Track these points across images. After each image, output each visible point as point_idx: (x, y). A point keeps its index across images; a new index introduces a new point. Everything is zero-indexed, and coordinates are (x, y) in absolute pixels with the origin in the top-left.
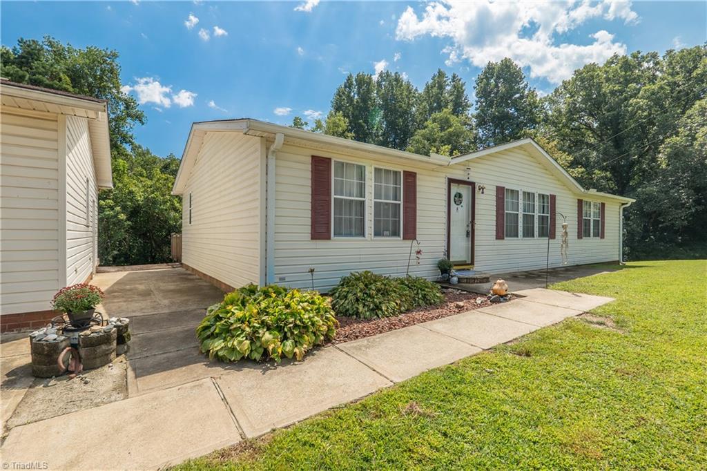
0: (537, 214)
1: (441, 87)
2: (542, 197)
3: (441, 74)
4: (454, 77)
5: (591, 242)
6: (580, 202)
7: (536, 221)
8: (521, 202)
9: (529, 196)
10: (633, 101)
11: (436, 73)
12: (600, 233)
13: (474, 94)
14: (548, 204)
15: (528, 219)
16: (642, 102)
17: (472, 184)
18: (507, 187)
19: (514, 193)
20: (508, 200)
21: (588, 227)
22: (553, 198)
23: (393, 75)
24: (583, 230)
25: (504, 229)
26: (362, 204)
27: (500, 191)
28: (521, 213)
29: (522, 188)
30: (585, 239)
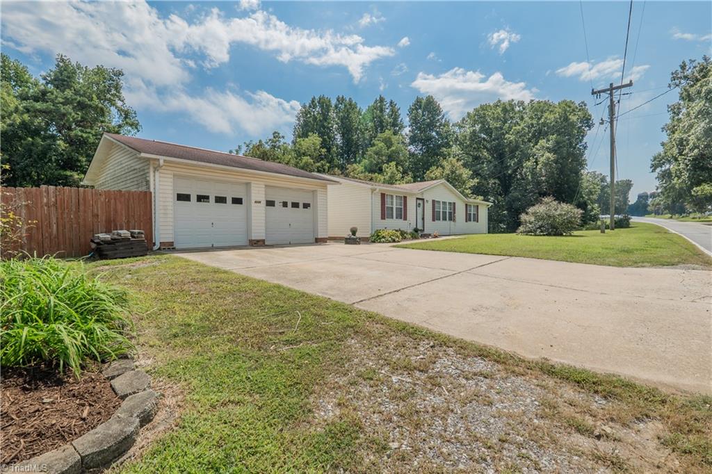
0: (447, 211)
1: (382, 110)
2: (450, 203)
3: (382, 100)
4: (391, 102)
5: (472, 223)
6: (466, 205)
7: (447, 214)
8: (441, 205)
9: (444, 203)
10: (507, 136)
11: (378, 99)
12: (476, 219)
13: (408, 119)
14: (452, 207)
15: (444, 213)
16: (512, 138)
17: (423, 199)
18: (436, 200)
19: (439, 202)
20: (436, 205)
21: (471, 217)
22: (454, 203)
23: (348, 100)
24: (468, 218)
25: (435, 217)
26: (392, 208)
27: (433, 201)
28: (441, 210)
29: (441, 200)
30: (469, 222)
